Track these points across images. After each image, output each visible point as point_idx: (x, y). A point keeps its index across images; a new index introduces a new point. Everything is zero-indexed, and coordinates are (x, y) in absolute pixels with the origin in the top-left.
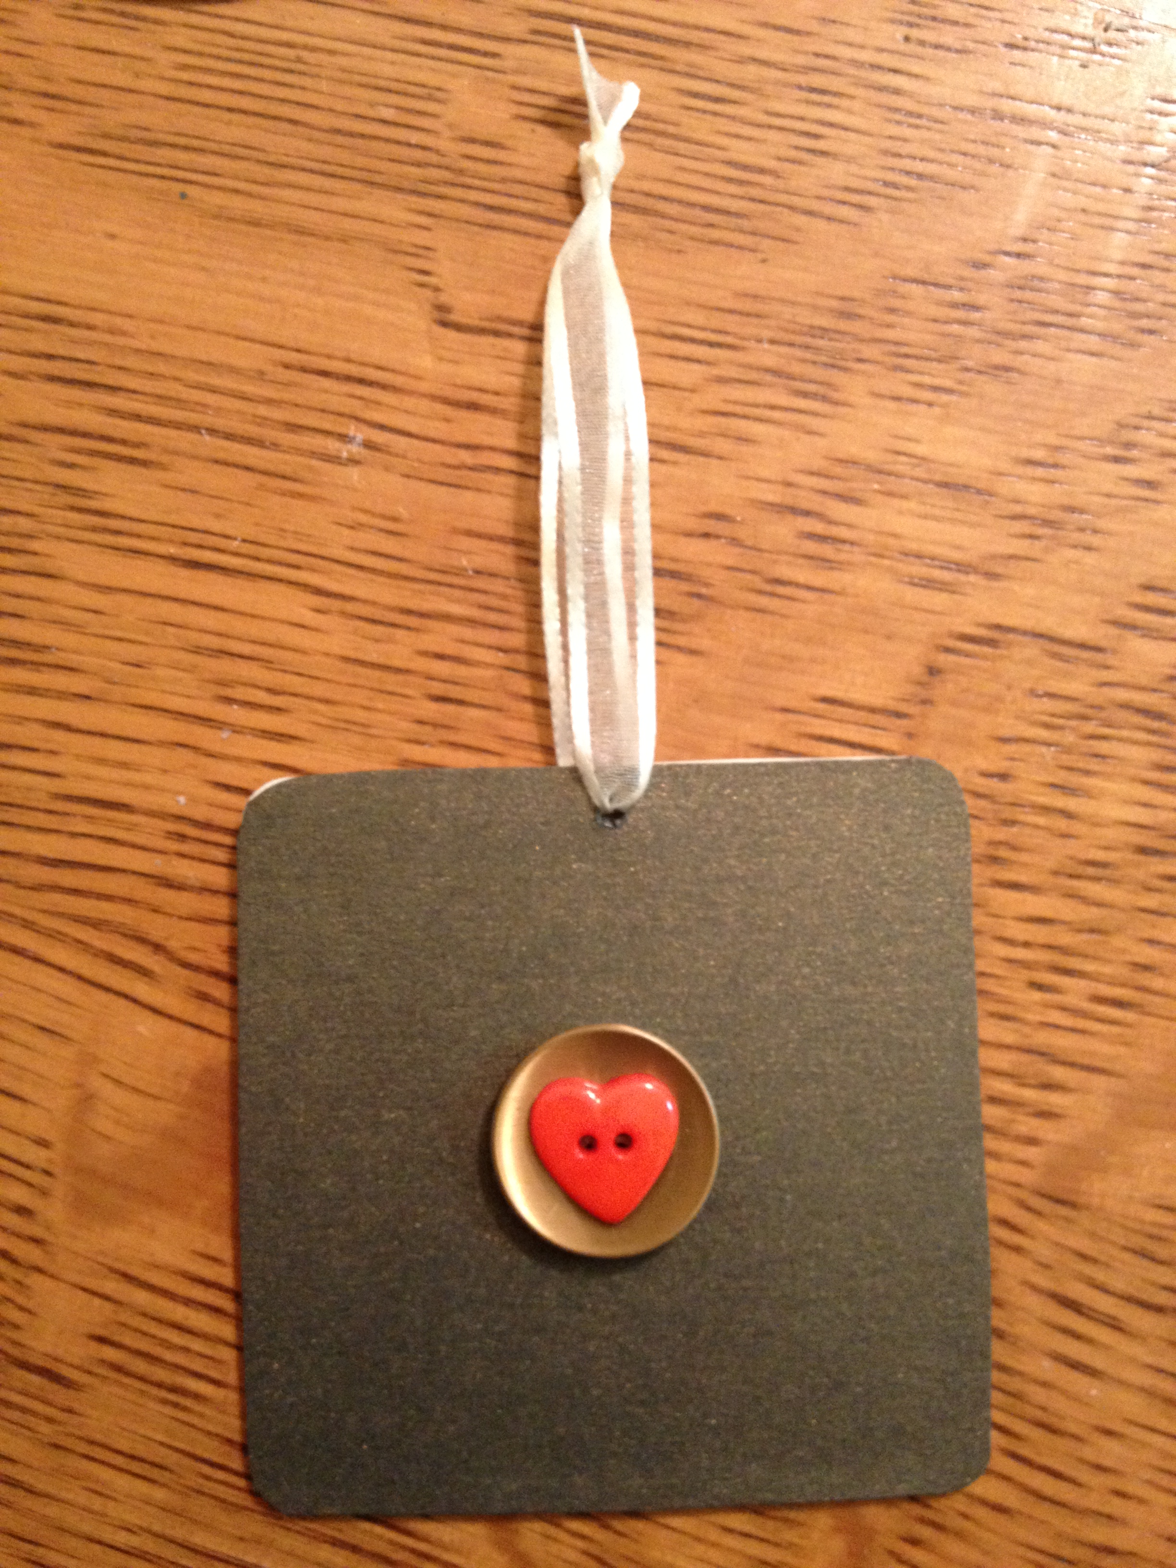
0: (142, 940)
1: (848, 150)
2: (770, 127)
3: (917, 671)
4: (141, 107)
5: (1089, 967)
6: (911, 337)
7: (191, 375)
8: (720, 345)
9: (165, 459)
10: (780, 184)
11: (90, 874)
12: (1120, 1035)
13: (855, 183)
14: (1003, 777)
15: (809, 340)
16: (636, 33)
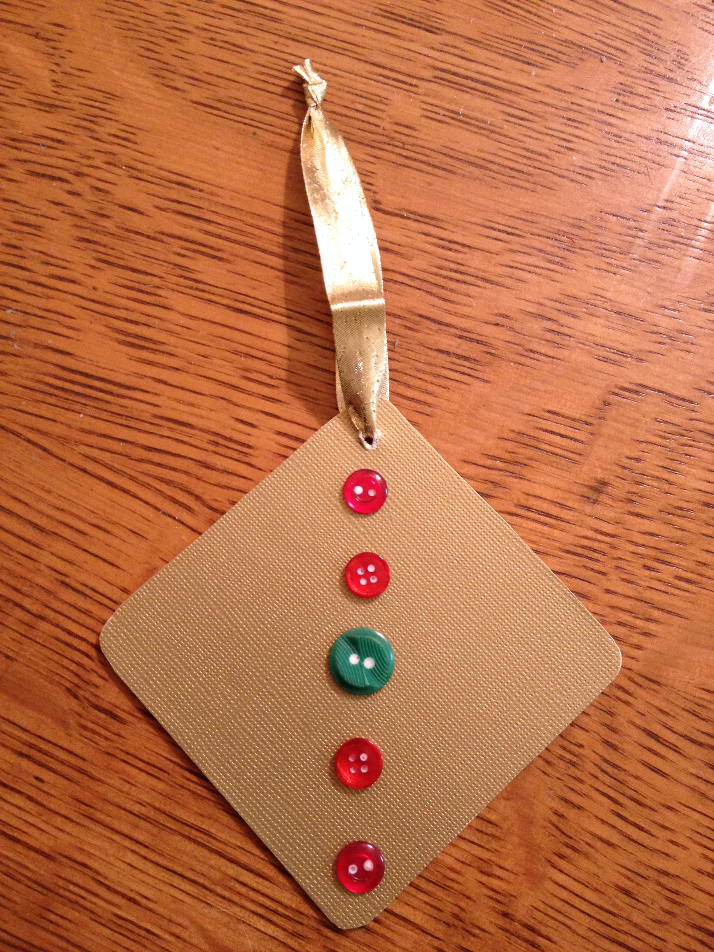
0: (190, 493)
1: (584, 149)
2: (547, 134)
3: (598, 403)
4: (238, 90)
5: (675, 561)
6: (607, 240)
7: (249, 220)
8: (512, 234)
9: (231, 258)
10: (549, 161)
11: (168, 457)
12: (688, 598)
13: (585, 165)
14: (638, 460)
15: (556, 236)
16: (485, 83)
